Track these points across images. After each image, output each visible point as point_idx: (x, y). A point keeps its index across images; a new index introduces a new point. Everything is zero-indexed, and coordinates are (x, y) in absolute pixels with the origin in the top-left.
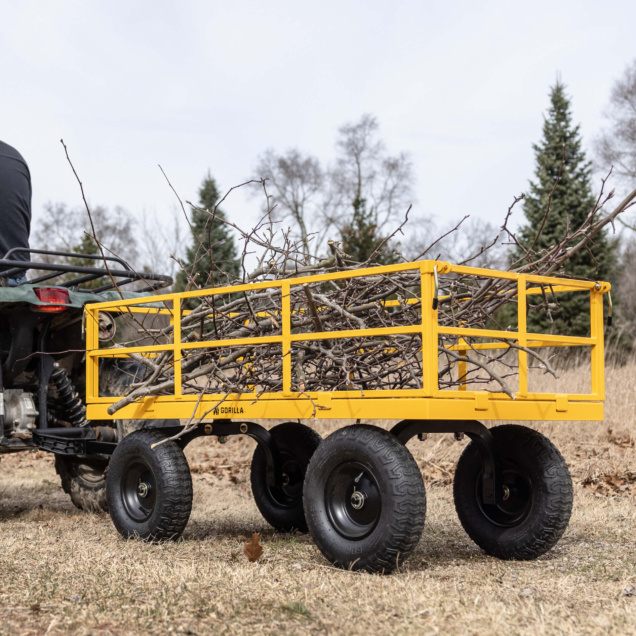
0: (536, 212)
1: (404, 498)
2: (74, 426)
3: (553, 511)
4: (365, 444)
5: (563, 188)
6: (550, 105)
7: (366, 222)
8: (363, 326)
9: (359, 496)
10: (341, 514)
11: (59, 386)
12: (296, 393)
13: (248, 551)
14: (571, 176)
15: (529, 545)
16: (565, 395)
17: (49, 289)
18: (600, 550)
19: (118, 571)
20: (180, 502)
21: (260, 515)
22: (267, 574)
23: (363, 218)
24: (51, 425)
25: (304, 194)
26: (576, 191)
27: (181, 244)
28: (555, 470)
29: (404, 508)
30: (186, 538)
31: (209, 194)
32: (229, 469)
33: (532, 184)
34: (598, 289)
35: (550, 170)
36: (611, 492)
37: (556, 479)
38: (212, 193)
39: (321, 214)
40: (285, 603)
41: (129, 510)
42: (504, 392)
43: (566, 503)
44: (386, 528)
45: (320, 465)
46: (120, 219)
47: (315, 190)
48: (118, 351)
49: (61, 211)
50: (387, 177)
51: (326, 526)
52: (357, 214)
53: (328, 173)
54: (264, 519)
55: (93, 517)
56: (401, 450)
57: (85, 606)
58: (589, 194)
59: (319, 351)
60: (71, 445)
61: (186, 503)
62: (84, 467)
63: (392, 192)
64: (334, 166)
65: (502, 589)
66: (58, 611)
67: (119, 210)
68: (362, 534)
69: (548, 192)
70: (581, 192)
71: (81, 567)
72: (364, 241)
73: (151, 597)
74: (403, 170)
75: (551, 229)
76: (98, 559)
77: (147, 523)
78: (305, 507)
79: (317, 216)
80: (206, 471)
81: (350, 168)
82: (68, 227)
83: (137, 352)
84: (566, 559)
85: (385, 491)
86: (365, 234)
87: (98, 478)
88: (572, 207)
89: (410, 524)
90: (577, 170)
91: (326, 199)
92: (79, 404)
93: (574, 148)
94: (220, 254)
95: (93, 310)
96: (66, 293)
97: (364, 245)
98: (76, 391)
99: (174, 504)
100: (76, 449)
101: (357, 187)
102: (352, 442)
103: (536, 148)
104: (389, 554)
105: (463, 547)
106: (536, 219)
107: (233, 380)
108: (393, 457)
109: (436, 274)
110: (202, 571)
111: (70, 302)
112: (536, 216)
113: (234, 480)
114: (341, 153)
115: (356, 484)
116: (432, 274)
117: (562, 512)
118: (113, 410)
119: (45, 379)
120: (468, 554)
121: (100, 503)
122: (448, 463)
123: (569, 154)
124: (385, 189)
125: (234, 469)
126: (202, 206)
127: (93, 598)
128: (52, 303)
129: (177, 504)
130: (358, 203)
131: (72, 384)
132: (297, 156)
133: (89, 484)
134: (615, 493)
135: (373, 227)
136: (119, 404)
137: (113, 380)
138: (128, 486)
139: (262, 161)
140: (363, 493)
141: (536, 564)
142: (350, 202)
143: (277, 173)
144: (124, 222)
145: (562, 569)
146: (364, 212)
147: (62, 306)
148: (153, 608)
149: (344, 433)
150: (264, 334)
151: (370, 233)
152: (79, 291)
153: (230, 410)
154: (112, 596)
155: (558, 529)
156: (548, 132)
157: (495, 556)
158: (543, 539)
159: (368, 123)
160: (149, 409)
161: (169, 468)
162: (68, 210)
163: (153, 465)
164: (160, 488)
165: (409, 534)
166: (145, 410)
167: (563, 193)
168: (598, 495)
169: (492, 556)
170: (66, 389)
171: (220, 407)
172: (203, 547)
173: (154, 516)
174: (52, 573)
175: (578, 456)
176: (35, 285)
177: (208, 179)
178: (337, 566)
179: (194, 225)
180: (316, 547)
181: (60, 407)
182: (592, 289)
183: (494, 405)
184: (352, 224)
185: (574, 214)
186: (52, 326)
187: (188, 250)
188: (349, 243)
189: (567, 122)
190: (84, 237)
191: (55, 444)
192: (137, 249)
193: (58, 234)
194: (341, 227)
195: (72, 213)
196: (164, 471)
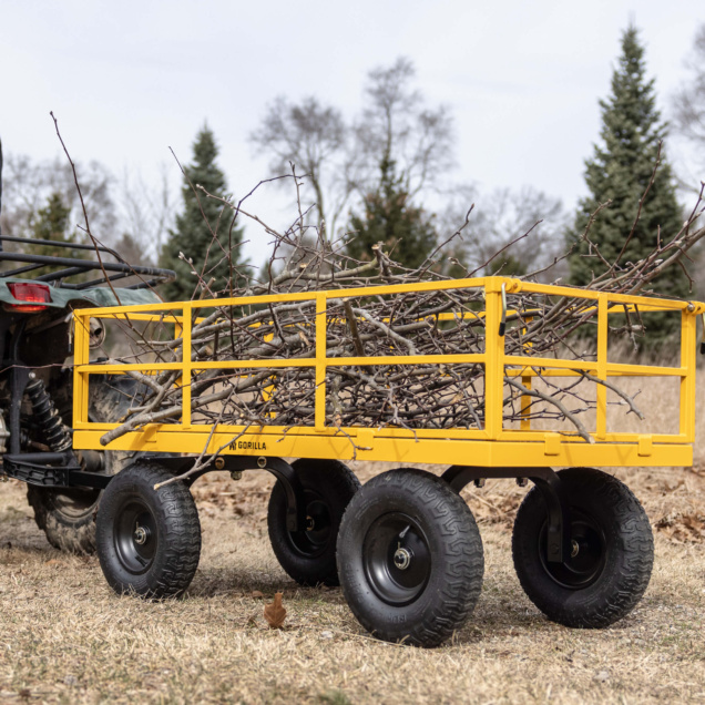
0: (600, 182)
1: (458, 559)
2: (52, 450)
3: (630, 572)
4: (413, 493)
5: (632, 154)
6: (620, 53)
7: (396, 189)
8: (413, 350)
9: (404, 553)
10: (382, 574)
11: (34, 401)
12: (331, 429)
13: (269, 614)
14: (643, 139)
15: (600, 611)
16: (649, 436)
17: (25, 284)
18: (682, 617)
19: (116, 641)
20: (186, 552)
21: (276, 561)
22: (295, 649)
23: (392, 184)
24: (24, 448)
25: (321, 151)
26: (648, 158)
27: (170, 210)
28: (634, 523)
29: (459, 570)
30: (193, 595)
31: (206, 149)
32: (233, 497)
33: (596, 147)
34: (691, 311)
35: (618, 132)
36: (690, 537)
37: (635, 534)
38: (208, 148)
39: (341, 176)
40: (323, 692)
41: (123, 561)
42: (580, 435)
43: (646, 563)
44: (437, 593)
45: (358, 516)
46: (96, 177)
47: (335, 147)
48: (113, 367)
49: (23, 165)
50: (423, 134)
51: (364, 588)
52: (384, 178)
53: (353, 129)
54: (281, 568)
55: (75, 561)
56: (456, 502)
57: (82, 691)
58: (664, 162)
59: (359, 378)
60: (50, 475)
61: (193, 554)
62: (62, 498)
63: (428, 152)
64: (361, 120)
65: (573, 670)
66: (51, 697)
67: (95, 165)
68: (407, 599)
69: (615, 158)
70: (653, 160)
71: (71, 635)
72: (392, 212)
73: (160, 678)
74: (441, 126)
75: (617, 203)
76: (90, 623)
77: (144, 576)
78: (339, 565)
79: (336, 179)
80: (205, 499)
81: (379, 122)
82: (33, 185)
83: (135, 368)
84: (643, 628)
85: (436, 550)
86: (393, 203)
87: (80, 512)
88: (643, 177)
89: (464, 589)
90: (650, 133)
91: (348, 159)
92: (59, 422)
93: (648, 106)
94: (217, 224)
95: (82, 317)
96: (47, 289)
97: (393, 217)
98: (55, 407)
99: (178, 554)
100: (57, 479)
101: (386, 146)
102: (398, 490)
103: (602, 104)
104: (438, 624)
105: (522, 610)
106: (600, 190)
107: (251, 405)
108: (446, 510)
109: (504, 293)
110: (218, 643)
111: (51, 301)
112: (601, 186)
113: (239, 512)
114: (369, 103)
115: (401, 540)
116: (499, 293)
117: (641, 573)
118: (107, 440)
119: (18, 392)
120: (527, 619)
121: (82, 542)
122: (496, 496)
123: (641, 113)
124: (420, 149)
125: (238, 497)
126: (196, 164)
127: (91, 679)
128: (29, 302)
129: (182, 554)
130: (386, 165)
131: (51, 399)
132: (314, 106)
133: (69, 519)
134: (694, 539)
135: (403, 195)
136: (114, 433)
137: (101, 395)
138: (122, 530)
139: (272, 110)
140: (409, 551)
141: (608, 633)
142: (377, 163)
143: (290, 126)
144: (100, 180)
145: (640, 642)
146: (393, 177)
147: (41, 306)
148: (167, 696)
149: (388, 479)
150: (292, 354)
151: (399, 202)
152: (62, 287)
153: (249, 445)
154: (113, 677)
155: (636, 592)
156: (617, 85)
157: (560, 623)
158: (617, 605)
159: (403, 68)
160: (151, 439)
161: (173, 512)
162: (32, 164)
163: (154, 507)
164: (162, 535)
165: (462, 601)
166: (145, 441)
167: (632, 160)
168: (675, 541)
169: (556, 622)
170: (43, 404)
171: (237, 442)
172: (213, 606)
173: (154, 567)
174: (36, 643)
175: (649, 488)
176: (10, 279)
177: (203, 131)
178: (376, 636)
179: (187, 187)
180: (348, 609)
181: (34, 426)
182: (684, 310)
183: (567, 450)
184: (378, 191)
185: (645, 185)
186: (28, 327)
187: (178, 218)
188: (374, 213)
189: (640, 73)
190: (52, 199)
191: (31, 473)
192: (116, 213)
193: (20, 193)
194: (365, 194)
195: (38, 168)
196: (167, 515)
